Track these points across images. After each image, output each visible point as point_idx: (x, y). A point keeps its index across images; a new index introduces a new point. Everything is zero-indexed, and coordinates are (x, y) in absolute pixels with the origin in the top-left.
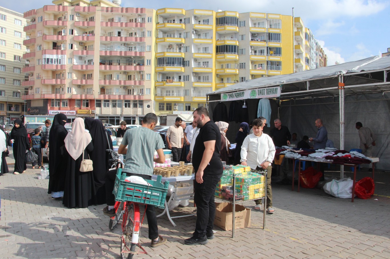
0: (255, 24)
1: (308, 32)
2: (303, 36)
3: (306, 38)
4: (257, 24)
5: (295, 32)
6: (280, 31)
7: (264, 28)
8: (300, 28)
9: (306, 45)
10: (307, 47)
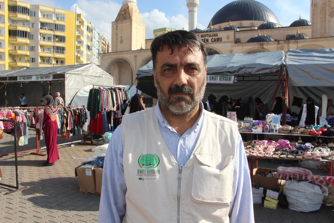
0: (44, 16)
1: (90, 25)
2: (84, 29)
3: (87, 30)
4: (46, 16)
5: (77, 25)
6: (65, 23)
7: (51, 19)
8: (82, 22)
9: (88, 35)
10: (88, 37)
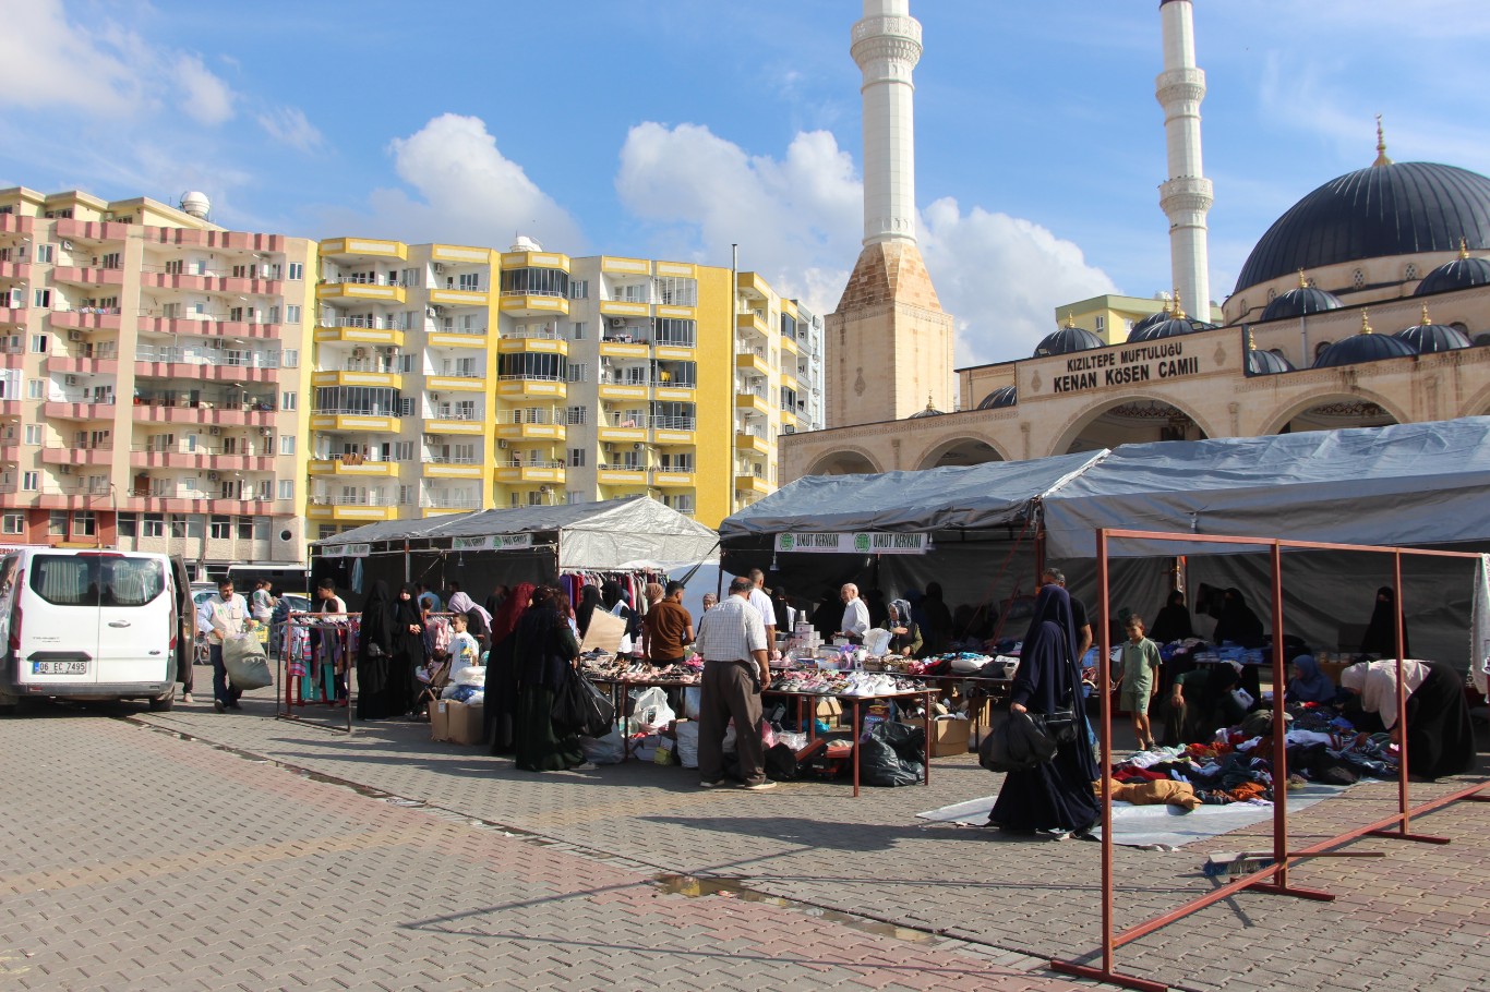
1: (792, 311)
2: (770, 328)
3: (783, 329)
5: (737, 317)
8: (759, 304)
9: (784, 351)
10: (786, 356)
